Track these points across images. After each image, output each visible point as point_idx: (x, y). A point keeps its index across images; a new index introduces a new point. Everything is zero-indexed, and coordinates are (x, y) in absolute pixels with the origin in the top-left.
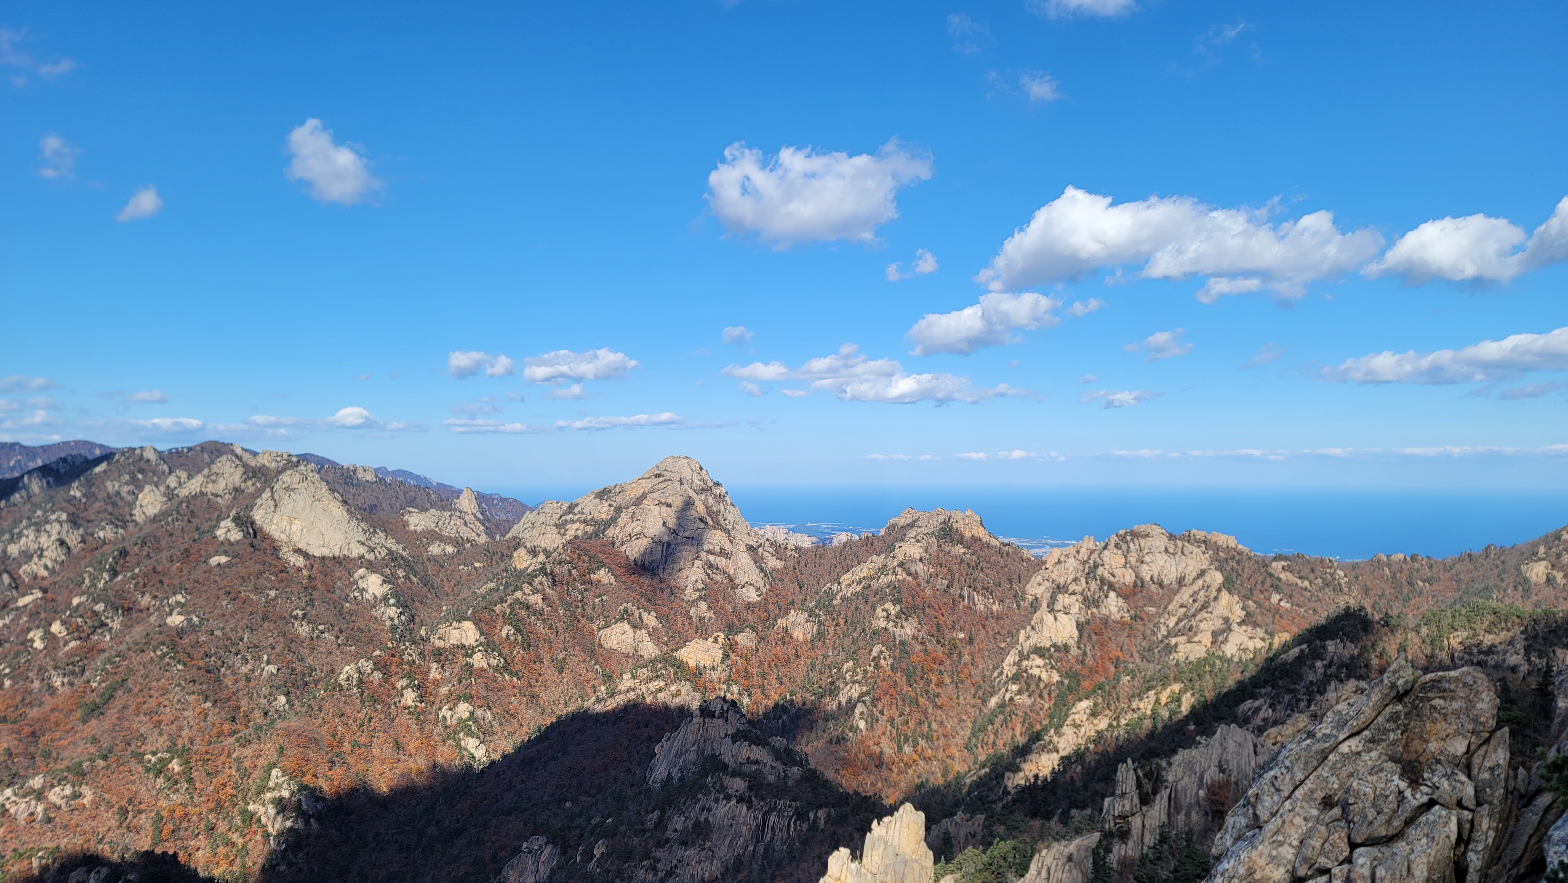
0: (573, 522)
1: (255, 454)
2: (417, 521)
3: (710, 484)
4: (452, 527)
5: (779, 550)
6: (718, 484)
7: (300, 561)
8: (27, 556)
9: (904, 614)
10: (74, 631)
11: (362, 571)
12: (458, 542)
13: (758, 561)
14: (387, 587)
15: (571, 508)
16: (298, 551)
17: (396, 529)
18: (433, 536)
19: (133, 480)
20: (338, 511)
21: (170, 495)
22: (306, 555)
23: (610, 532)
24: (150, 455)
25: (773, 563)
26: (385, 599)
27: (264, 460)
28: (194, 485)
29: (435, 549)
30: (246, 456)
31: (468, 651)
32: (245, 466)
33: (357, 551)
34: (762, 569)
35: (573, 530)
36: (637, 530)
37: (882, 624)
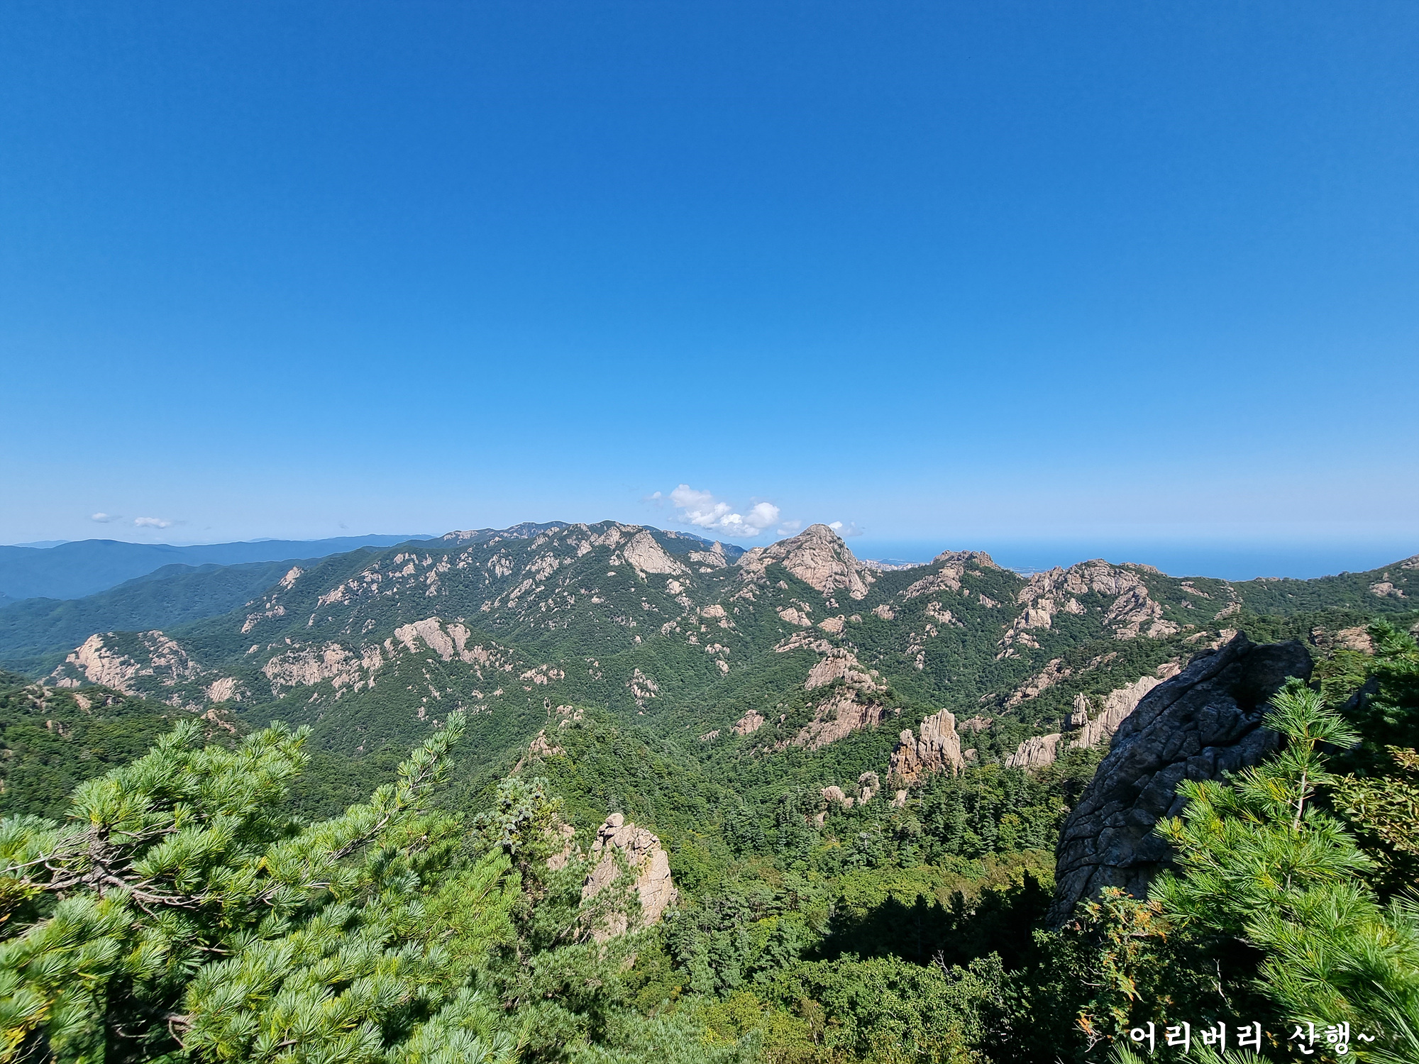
0: (766, 558)
1: (624, 526)
2: (695, 557)
3: (835, 538)
4: (711, 559)
5: (873, 573)
6: (839, 538)
7: (644, 575)
8: (538, 572)
9: (943, 609)
10: (555, 602)
11: (670, 580)
12: (712, 567)
13: (862, 578)
14: (682, 588)
15: (765, 551)
16: (642, 571)
17: (687, 561)
18: (700, 564)
19: (577, 539)
20: (661, 553)
21: (591, 544)
22: (646, 572)
23: (786, 563)
24: (585, 529)
25: (870, 579)
26: (680, 593)
27: (629, 529)
28: (600, 541)
29: (702, 570)
30: (622, 527)
31: (717, 620)
32: (621, 531)
33: (668, 571)
34: (864, 583)
35: (768, 561)
36: (798, 562)
37: (932, 613)
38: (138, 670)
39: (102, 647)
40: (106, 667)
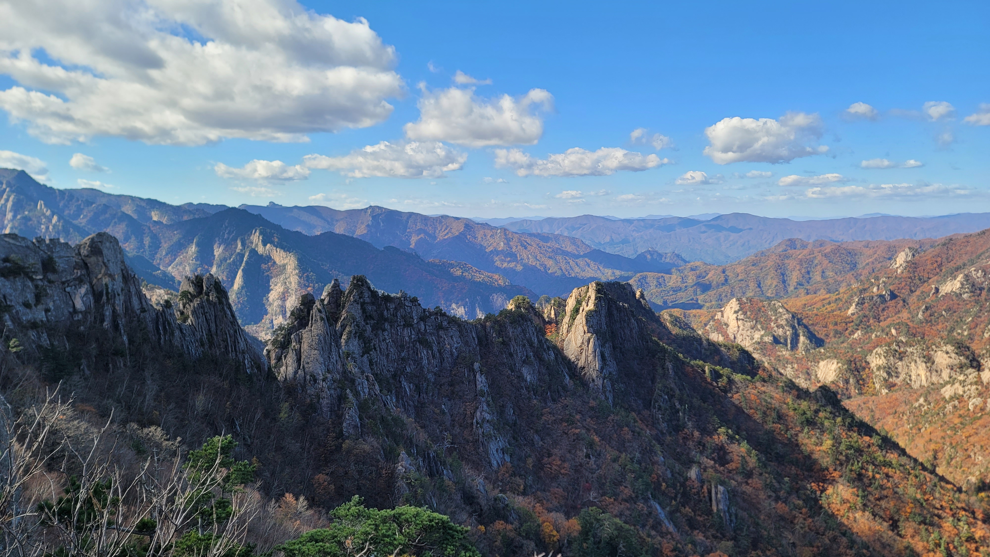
38: (762, 336)
39: (739, 310)
40: (741, 329)
